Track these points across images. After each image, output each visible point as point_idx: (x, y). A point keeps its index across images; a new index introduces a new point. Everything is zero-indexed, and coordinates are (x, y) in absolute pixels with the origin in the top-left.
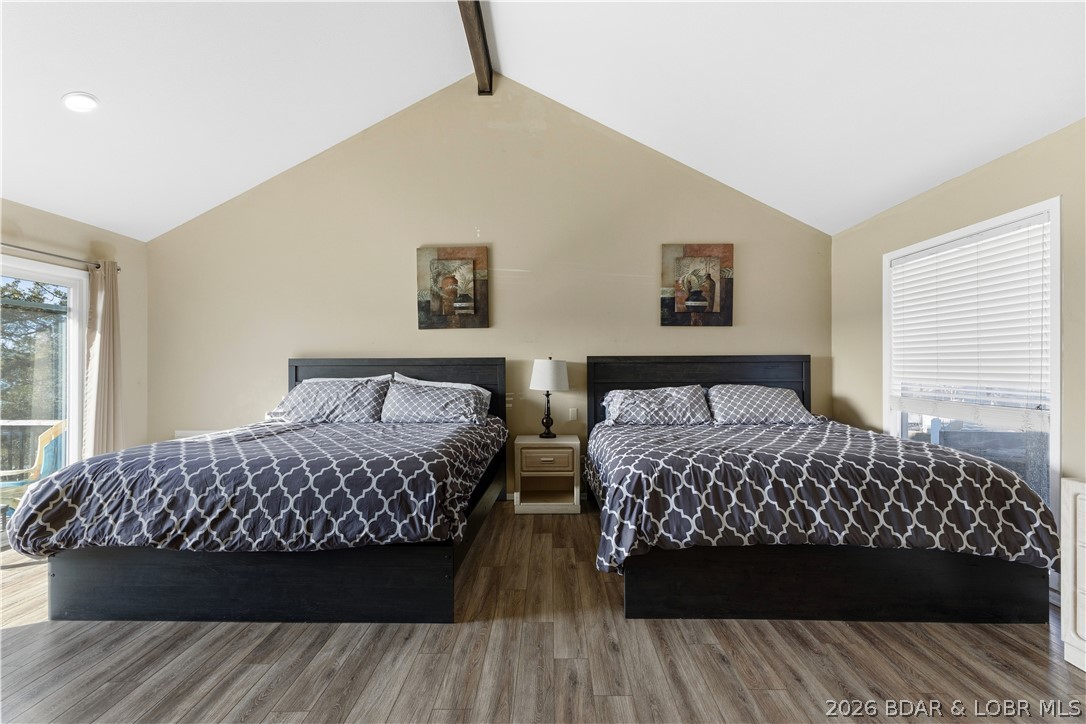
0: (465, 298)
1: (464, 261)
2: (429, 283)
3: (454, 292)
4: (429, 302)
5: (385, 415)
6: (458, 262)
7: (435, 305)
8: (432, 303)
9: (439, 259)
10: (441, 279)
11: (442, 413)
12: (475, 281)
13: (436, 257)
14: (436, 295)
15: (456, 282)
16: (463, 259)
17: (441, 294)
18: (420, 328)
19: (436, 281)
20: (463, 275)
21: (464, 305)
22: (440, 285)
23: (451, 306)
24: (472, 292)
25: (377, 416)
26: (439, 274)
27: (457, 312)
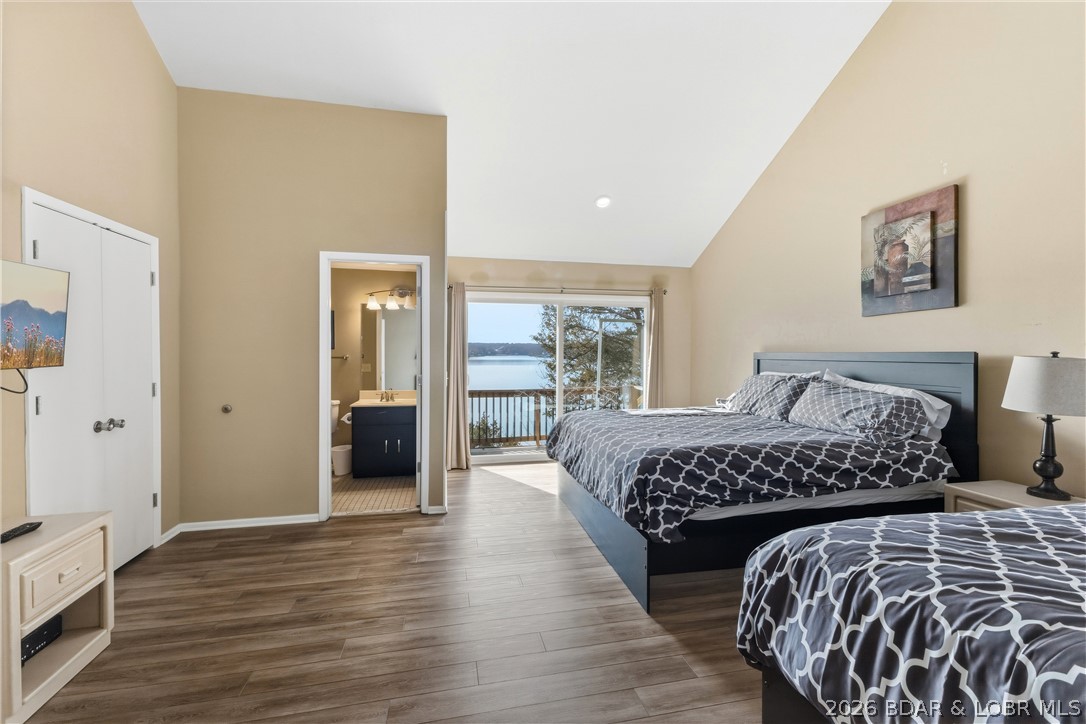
0: (917, 268)
1: (918, 217)
2: (873, 257)
3: (904, 262)
4: (873, 280)
5: (792, 415)
6: (909, 221)
7: (879, 284)
8: (876, 283)
9: (886, 223)
10: (887, 248)
11: (839, 421)
12: (934, 242)
13: (883, 222)
14: (881, 272)
15: (905, 248)
16: (919, 213)
17: (887, 268)
18: (863, 316)
19: (881, 253)
20: (917, 237)
21: (916, 278)
22: (885, 257)
23: (899, 282)
24: (929, 258)
25: (785, 414)
26: (885, 243)
27: (907, 289)
